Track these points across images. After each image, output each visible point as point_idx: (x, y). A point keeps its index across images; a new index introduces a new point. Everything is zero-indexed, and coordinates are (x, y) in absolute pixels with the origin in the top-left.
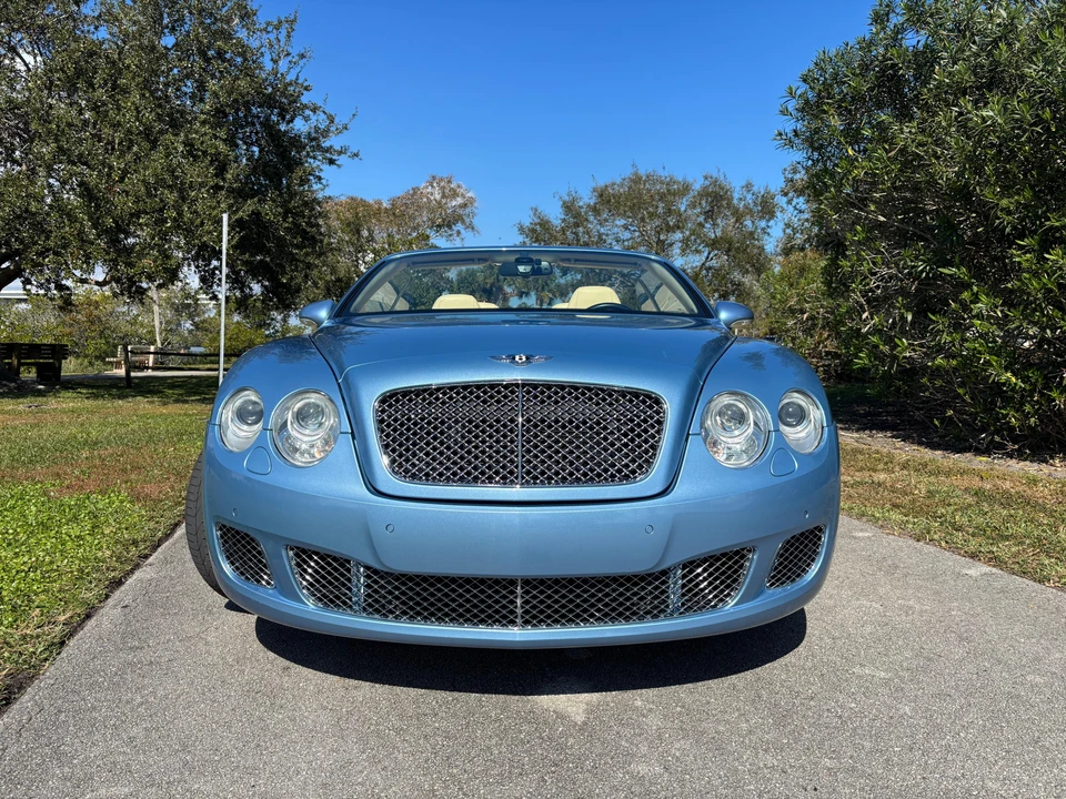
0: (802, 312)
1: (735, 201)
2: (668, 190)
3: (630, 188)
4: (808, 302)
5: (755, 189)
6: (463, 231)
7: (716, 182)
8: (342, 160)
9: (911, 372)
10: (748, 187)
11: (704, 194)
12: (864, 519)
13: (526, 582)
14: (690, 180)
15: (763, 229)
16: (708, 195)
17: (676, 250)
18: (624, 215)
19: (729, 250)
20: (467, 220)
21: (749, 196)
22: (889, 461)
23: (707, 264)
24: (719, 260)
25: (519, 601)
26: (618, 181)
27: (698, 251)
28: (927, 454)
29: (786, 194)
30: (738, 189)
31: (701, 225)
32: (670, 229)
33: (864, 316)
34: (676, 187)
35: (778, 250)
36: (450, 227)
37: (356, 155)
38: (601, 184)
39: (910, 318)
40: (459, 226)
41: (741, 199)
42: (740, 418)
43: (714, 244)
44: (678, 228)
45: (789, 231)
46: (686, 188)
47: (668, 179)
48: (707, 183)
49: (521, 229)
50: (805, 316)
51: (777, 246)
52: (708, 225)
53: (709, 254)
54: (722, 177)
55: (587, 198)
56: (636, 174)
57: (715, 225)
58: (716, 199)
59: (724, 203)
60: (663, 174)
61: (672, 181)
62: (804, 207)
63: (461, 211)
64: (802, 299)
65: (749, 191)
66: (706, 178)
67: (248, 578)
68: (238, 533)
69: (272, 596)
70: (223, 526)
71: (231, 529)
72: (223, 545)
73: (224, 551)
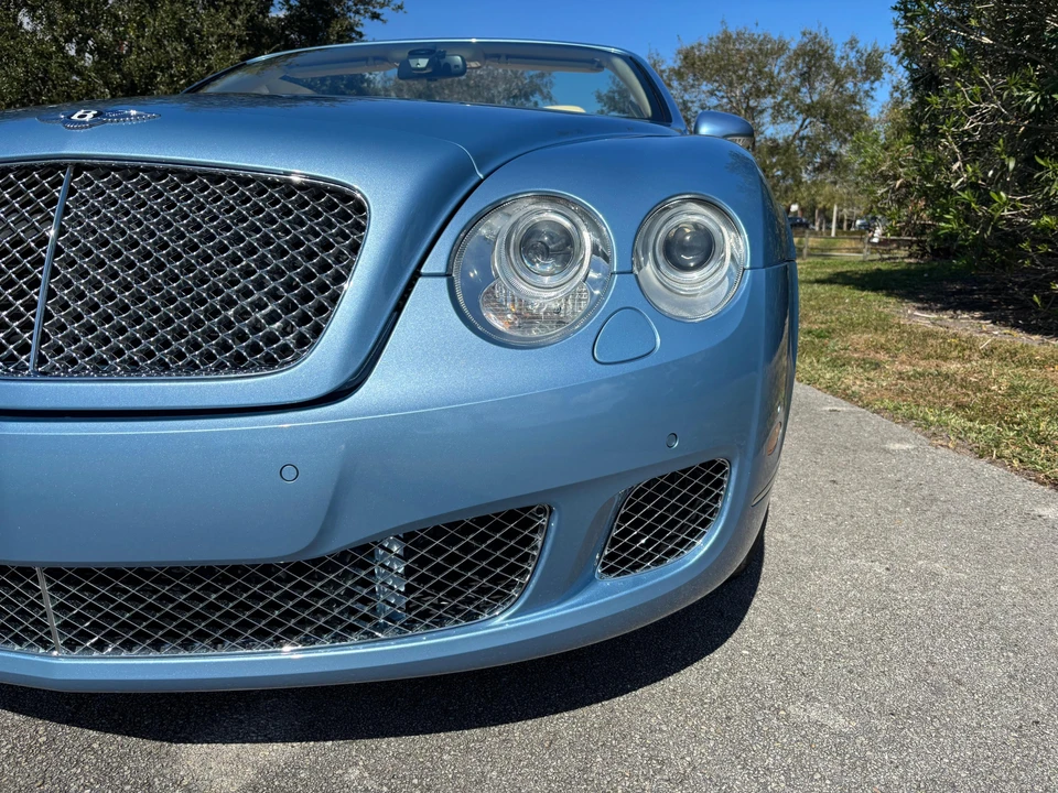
0: (896, 178)
1: (836, 61)
2: (760, 50)
3: (717, 48)
4: (902, 166)
5: (861, 46)
6: (540, 103)
7: (815, 38)
8: (385, 12)
9: (1009, 238)
10: (852, 43)
11: (801, 53)
12: (912, 423)
13: (54, 572)
14: (787, 38)
15: (866, 93)
16: (805, 54)
18: (710, 80)
19: (826, 116)
20: (545, 90)
21: (852, 54)
22: (965, 348)
23: (801, 134)
24: (815, 128)
25: (49, 606)
26: (705, 41)
27: (791, 119)
28: (1020, 338)
30: (839, 47)
31: (797, 90)
32: (759, 94)
33: (955, 167)
34: (769, 46)
35: (883, 116)
36: (527, 97)
37: (400, 7)
38: (686, 45)
39: (1012, 165)
40: (537, 98)
41: (842, 58)
42: (563, 249)
43: (809, 110)
44: (770, 92)
45: (897, 95)
46: (781, 48)
47: (761, 38)
48: (806, 40)
49: (599, 98)
50: (898, 183)
51: (882, 112)
52: (804, 90)
53: (804, 120)
54: (823, 34)
55: (670, 61)
56: (725, 32)
57: (812, 89)
58: (814, 58)
59: (824, 63)
60: (758, 32)
61: (766, 40)
63: (538, 81)
64: (896, 163)
65: (853, 48)
66: (804, 34)
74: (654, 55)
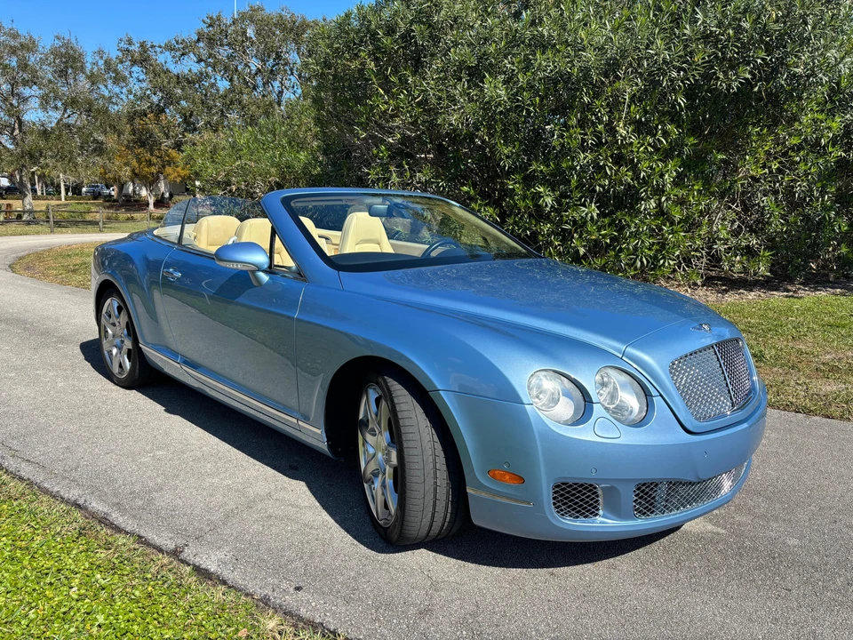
1: (88, 66)
7: (68, 44)
10: (100, 53)
11: (55, 53)
14: (35, 37)
16: (61, 55)
17: (34, 103)
21: (102, 62)
27: (56, 108)
29: (122, 62)
30: (90, 54)
34: (22, 41)
41: (93, 64)
43: (74, 103)
44: (35, 83)
45: (131, 97)
46: (34, 44)
47: (14, 31)
48: (58, 43)
52: (61, 84)
53: (65, 111)
54: (73, 41)
58: (68, 61)
59: (78, 65)
61: (15, 36)
62: (142, 77)
66: (57, 38)
67: (577, 517)
68: (582, 485)
69: (604, 523)
70: (563, 484)
71: (576, 484)
72: (554, 499)
73: (554, 504)
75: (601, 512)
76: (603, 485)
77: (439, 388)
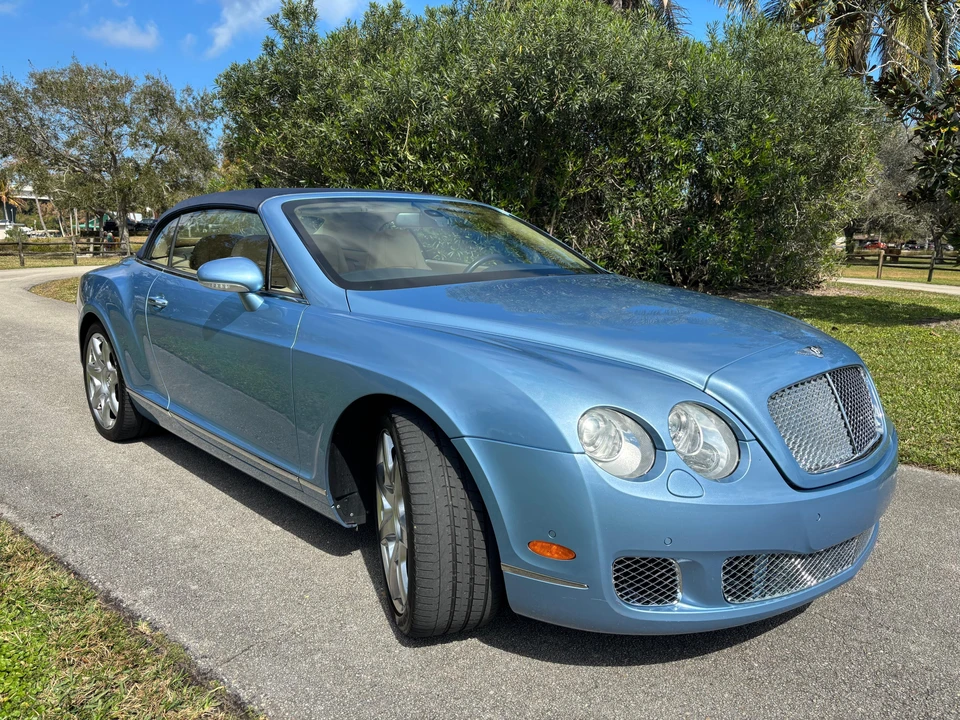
1: (178, 103)
2: (111, 85)
3: (71, 78)
5: (195, 94)
7: (158, 82)
10: (189, 90)
11: (147, 92)
14: (132, 77)
15: (205, 130)
16: (151, 94)
17: (125, 141)
18: (68, 105)
19: (177, 147)
21: (190, 99)
23: (157, 158)
24: (169, 155)
26: (59, 70)
27: (146, 146)
30: (179, 92)
31: (146, 120)
32: (116, 122)
34: (118, 81)
35: (220, 147)
38: (39, 70)
41: (182, 101)
43: (161, 140)
44: (126, 122)
46: (129, 85)
47: (110, 73)
48: (149, 83)
51: (219, 144)
52: (153, 121)
53: (157, 148)
54: (163, 80)
55: (23, 83)
56: (77, 65)
57: (160, 122)
58: (159, 100)
59: (168, 103)
60: (105, 68)
61: (113, 77)
65: (189, 95)
66: (148, 78)
67: (648, 602)
68: (653, 561)
69: (683, 610)
70: (628, 559)
71: (644, 559)
72: (616, 579)
73: (616, 585)
74: (8, 77)
75: (680, 595)
76: (682, 561)
77: (464, 433)
